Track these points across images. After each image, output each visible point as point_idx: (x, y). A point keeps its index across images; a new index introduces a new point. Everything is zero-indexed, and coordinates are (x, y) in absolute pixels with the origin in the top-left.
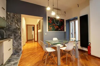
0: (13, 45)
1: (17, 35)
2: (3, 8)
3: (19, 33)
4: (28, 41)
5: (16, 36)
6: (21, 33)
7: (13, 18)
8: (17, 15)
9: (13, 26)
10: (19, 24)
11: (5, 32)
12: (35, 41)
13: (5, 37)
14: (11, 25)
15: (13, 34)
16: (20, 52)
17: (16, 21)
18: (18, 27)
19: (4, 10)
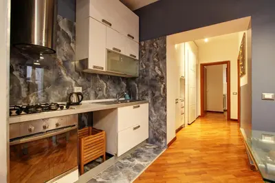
0: (149, 119)
1: (157, 94)
2: (129, 35)
3: (162, 89)
4: (208, 114)
5: (156, 97)
6: (165, 89)
7: (150, 51)
8: (158, 41)
9: (150, 73)
10: (161, 66)
11: (138, 86)
12: (230, 120)
13: (137, 98)
14: (146, 71)
15: (150, 92)
16: (164, 141)
17: (155, 59)
18: (159, 73)
19: (133, 38)
